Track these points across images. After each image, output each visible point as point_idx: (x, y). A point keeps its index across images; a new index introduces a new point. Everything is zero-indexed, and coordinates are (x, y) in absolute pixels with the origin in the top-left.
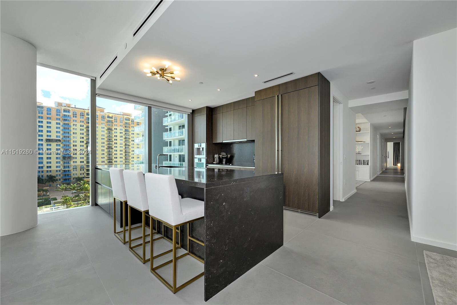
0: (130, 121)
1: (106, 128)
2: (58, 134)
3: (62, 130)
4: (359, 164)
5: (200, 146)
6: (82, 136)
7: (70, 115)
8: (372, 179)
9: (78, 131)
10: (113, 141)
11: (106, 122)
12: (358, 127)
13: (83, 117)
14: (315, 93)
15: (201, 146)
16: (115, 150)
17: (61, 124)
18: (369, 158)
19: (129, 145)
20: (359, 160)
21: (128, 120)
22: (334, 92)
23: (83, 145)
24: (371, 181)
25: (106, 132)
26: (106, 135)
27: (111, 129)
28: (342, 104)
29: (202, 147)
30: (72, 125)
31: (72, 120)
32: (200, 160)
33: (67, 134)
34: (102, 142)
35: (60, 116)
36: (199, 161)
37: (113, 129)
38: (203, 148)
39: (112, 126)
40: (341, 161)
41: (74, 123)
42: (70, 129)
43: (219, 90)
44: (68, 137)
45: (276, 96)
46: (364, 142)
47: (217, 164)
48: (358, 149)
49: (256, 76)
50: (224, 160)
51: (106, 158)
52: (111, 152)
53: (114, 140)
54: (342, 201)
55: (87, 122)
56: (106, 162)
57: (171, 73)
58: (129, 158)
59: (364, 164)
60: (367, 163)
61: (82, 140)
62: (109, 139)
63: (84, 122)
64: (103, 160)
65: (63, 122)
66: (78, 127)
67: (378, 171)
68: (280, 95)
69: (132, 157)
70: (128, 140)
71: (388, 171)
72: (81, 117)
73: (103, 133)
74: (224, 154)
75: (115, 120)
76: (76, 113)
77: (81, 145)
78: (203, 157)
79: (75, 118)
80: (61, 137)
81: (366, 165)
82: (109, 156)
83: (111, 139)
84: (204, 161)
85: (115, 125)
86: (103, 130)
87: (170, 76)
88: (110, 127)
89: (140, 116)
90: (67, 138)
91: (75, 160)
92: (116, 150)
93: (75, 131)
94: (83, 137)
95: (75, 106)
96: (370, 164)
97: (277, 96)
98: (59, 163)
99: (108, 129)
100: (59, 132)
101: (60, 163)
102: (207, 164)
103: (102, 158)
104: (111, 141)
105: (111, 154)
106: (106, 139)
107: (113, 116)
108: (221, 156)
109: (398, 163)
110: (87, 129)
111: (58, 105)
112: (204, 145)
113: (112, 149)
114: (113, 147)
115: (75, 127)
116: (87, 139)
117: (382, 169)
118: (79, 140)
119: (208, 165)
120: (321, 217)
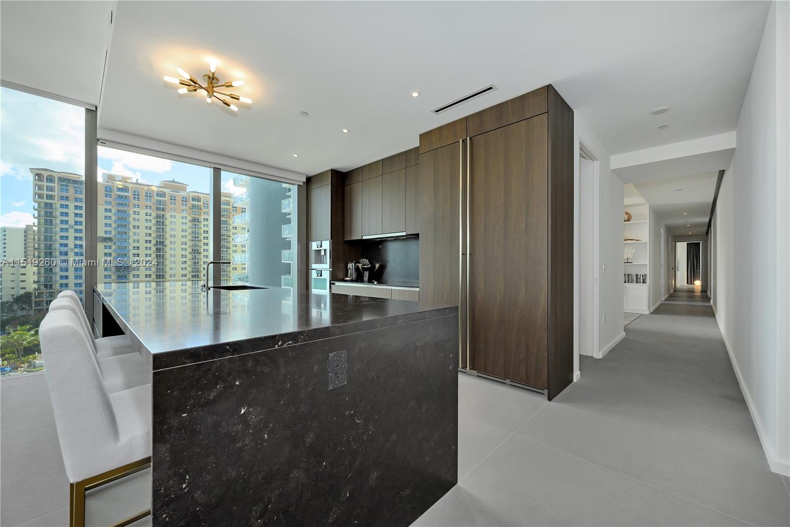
0: (230, 206)
1: (189, 218)
2: (108, 229)
3: (115, 221)
4: (628, 282)
5: (319, 246)
6: (149, 231)
7: (129, 196)
8: (652, 309)
9: (143, 224)
10: (200, 241)
11: (190, 208)
12: (627, 213)
13: (150, 200)
14: (541, 129)
15: (321, 246)
16: (204, 256)
17: (113, 211)
18: (647, 271)
19: (228, 247)
20: (628, 275)
21: (227, 205)
22: (582, 133)
23: (150, 248)
24: (651, 314)
25: (189, 224)
26: (189, 231)
27: (198, 220)
28: (597, 160)
29: (324, 247)
30: (131, 212)
31: (131, 205)
32: (320, 273)
33: (123, 228)
34: (182, 242)
35: (111, 197)
36: (318, 276)
37: (202, 220)
38: (325, 250)
39: (200, 215)
40: (597, 275)
41: (135, 210)
42: (127, 219)
43: (345, 131)
44: (126, 233)
45: (461, 140)
46: (637, 240)
47: (352, 281)
48: (628, 253)
49: (415, 95)
50: (366, 274)
51: (189, 269)
52: (198, 259)
53: (202, 238)
54: (598, 358)
55: (157, 208)
56: (189, 276)
57: (227, 86)
58: (228, 269)
59: (637, 282)
60: (644, 280)
61: (149, 238)
62: (195, 237)
63: (153, 207)
64: (184, 272)
65: (117, 208)
66: (142, 216)
67: (663, 294)
68: (468, 138)
69: (233, 268)
70: (227, 239)
71: (678, 294)
72: (147, 199)
73: (184, 227)
74: (366, 261)
75: (204, 204)
76: (138, 192)
77: (146, 248)
78: (325, 267)
79: (136, 202)
80: (113, 233)
81: (640, 283)
82: (195, 266)
83: (198, 237)
84: (326, 275)
85: (204, 213)
86: (184, 221)
87: (229, 94)
88: (196, 216)
89: (244, 196)
90: (123, 236)
91: (136, 273)
92: (207, 256)
93: (136, 223)
94: (150, 234)
95: (137, 180)
96: (649, 282)
97: (463, 141)
98: (109, 278)
99: (193, 219)
100: (110, 225)
101: (111, 278)
102: (332, 282)
103: (182, 269)
104: (197, 241)
105: (198, 263)
106: (189, 237)
107: (202, 198)
108: (360, 265)
109: (695, 279)
110: (157, 220)
111: (108, 180)
112: (326, 245)
113: (200, 253)
114: (202, 251)
115: (136, 216)
116: (157, 236)
117: (669, 289)
118: (143, 238)
119: (334, 284)
120: (552, 399)
